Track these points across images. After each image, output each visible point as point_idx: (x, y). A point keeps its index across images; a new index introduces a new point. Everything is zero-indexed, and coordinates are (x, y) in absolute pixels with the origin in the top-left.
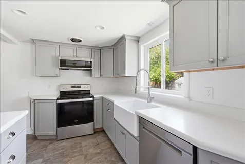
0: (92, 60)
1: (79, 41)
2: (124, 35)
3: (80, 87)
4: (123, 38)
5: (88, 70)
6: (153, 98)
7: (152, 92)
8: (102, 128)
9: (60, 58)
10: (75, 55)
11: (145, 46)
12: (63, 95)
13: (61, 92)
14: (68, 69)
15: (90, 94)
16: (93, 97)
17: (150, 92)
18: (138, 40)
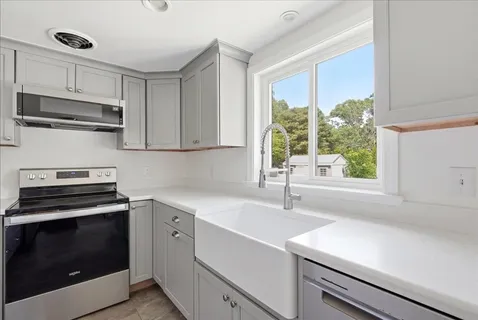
0: (123, 104)
1: (86, 45)
2: (216, 41)
3: (86, 175)
4: (212, 50)
5: (111, 130)
6: (299, 198)
7: (295, 185)
8: (152, 280)
9: (17, 89)
10: (71, 85)
11: (262, 77)
12: (31, 198)
13: (23, 190)
14: (48, 126)
15: (115, 192)
16: (126, 201)
17: (291, 185)
18: (246, 60)
